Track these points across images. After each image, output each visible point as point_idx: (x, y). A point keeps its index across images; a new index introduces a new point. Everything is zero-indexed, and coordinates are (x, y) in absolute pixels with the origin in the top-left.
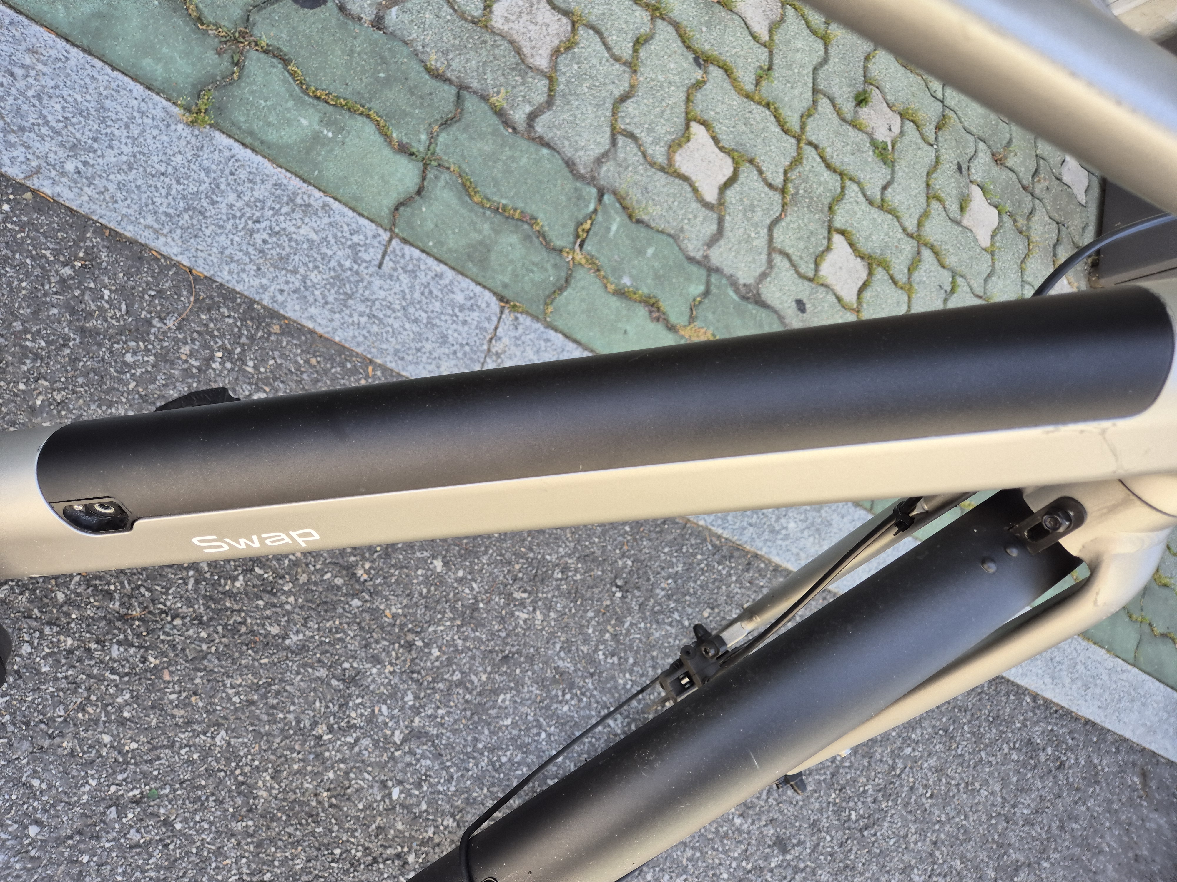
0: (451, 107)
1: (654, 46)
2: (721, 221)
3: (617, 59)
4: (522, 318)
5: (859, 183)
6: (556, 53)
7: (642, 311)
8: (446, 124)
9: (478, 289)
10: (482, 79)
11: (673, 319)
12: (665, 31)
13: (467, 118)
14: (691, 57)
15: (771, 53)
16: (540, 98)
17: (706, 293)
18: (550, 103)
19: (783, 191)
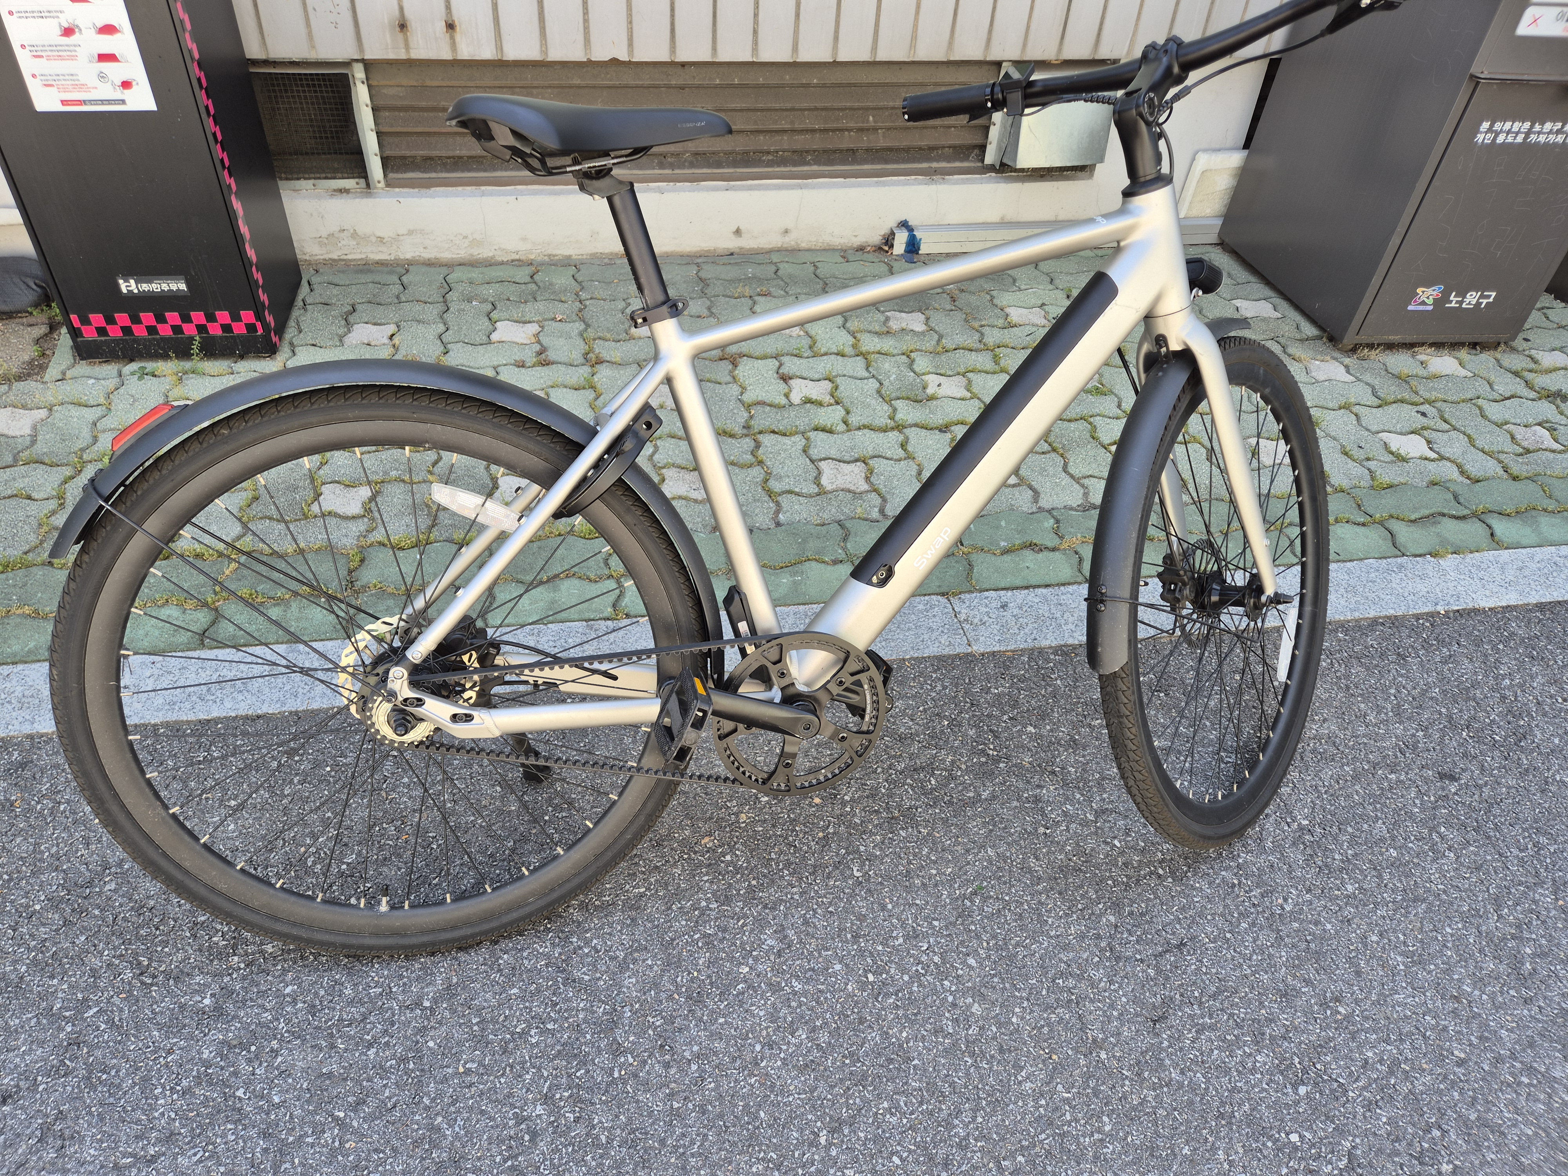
0: (841, 531)
1: (913, 441)
2: (1031, 487)
3: (900, 460)
4: (962, 596)
5: (1098, 415)
6: (867, 479)
7: (1027, 553)
8: (845, 539)
9: (927, 598)
10: (843, 514)
11: (1050, 544)
12: (912, 433)
13: (852, 531)
14: (937, 432)
15: (979, 398)
16: (878, 501)
17: (1057, 521)
18: (884, 500)
19: (1054, 450)
